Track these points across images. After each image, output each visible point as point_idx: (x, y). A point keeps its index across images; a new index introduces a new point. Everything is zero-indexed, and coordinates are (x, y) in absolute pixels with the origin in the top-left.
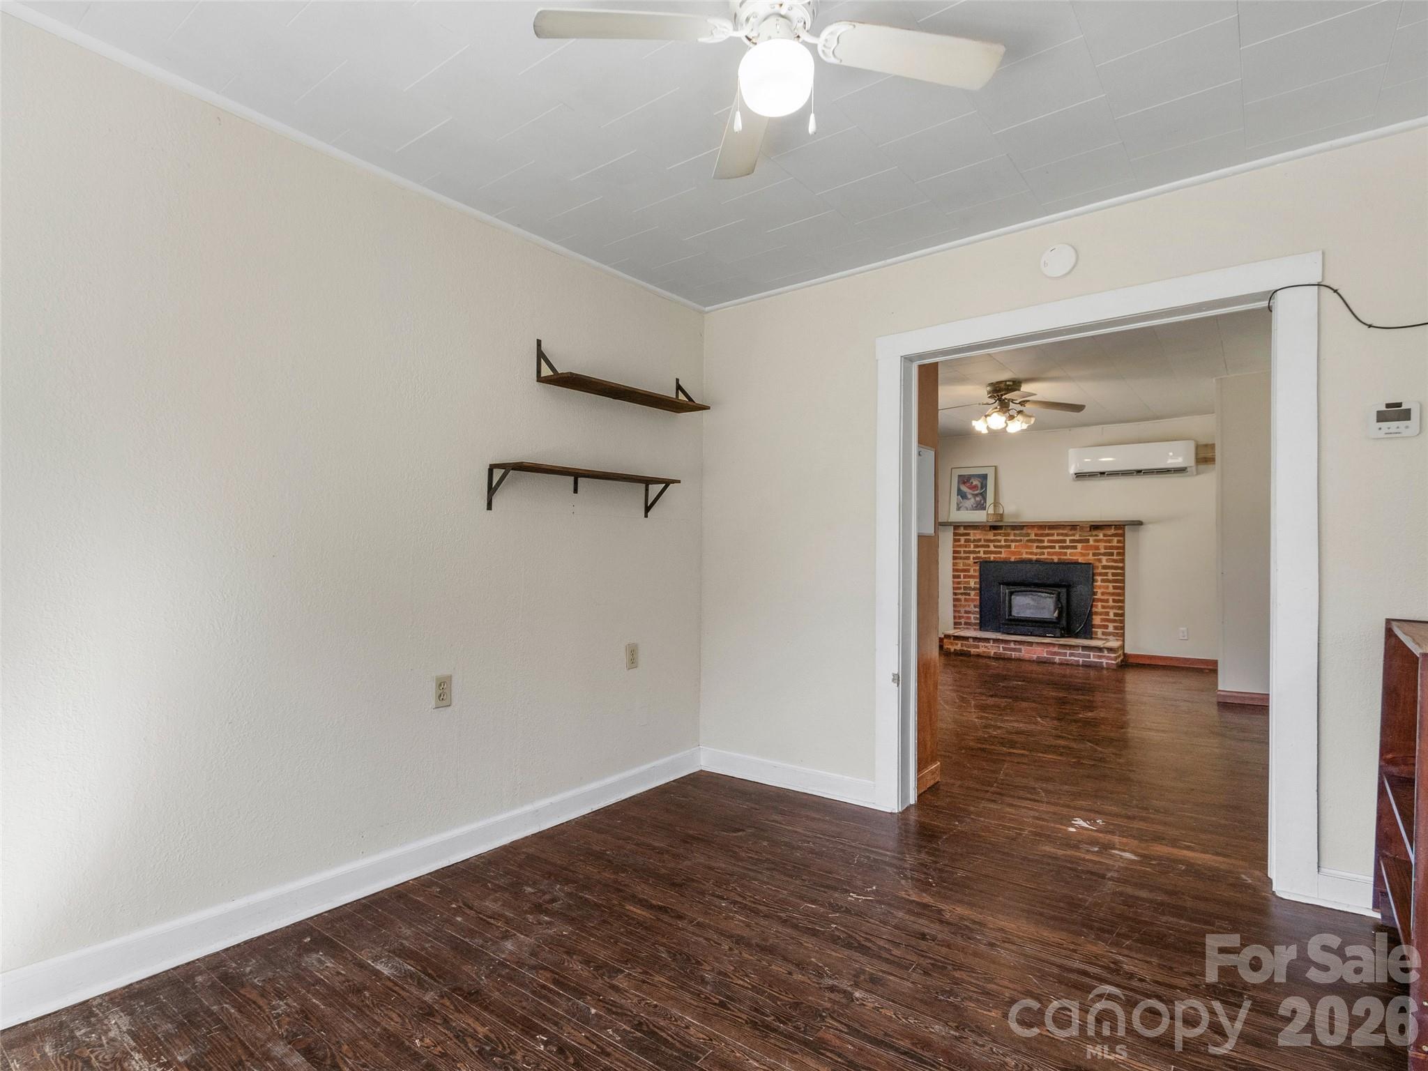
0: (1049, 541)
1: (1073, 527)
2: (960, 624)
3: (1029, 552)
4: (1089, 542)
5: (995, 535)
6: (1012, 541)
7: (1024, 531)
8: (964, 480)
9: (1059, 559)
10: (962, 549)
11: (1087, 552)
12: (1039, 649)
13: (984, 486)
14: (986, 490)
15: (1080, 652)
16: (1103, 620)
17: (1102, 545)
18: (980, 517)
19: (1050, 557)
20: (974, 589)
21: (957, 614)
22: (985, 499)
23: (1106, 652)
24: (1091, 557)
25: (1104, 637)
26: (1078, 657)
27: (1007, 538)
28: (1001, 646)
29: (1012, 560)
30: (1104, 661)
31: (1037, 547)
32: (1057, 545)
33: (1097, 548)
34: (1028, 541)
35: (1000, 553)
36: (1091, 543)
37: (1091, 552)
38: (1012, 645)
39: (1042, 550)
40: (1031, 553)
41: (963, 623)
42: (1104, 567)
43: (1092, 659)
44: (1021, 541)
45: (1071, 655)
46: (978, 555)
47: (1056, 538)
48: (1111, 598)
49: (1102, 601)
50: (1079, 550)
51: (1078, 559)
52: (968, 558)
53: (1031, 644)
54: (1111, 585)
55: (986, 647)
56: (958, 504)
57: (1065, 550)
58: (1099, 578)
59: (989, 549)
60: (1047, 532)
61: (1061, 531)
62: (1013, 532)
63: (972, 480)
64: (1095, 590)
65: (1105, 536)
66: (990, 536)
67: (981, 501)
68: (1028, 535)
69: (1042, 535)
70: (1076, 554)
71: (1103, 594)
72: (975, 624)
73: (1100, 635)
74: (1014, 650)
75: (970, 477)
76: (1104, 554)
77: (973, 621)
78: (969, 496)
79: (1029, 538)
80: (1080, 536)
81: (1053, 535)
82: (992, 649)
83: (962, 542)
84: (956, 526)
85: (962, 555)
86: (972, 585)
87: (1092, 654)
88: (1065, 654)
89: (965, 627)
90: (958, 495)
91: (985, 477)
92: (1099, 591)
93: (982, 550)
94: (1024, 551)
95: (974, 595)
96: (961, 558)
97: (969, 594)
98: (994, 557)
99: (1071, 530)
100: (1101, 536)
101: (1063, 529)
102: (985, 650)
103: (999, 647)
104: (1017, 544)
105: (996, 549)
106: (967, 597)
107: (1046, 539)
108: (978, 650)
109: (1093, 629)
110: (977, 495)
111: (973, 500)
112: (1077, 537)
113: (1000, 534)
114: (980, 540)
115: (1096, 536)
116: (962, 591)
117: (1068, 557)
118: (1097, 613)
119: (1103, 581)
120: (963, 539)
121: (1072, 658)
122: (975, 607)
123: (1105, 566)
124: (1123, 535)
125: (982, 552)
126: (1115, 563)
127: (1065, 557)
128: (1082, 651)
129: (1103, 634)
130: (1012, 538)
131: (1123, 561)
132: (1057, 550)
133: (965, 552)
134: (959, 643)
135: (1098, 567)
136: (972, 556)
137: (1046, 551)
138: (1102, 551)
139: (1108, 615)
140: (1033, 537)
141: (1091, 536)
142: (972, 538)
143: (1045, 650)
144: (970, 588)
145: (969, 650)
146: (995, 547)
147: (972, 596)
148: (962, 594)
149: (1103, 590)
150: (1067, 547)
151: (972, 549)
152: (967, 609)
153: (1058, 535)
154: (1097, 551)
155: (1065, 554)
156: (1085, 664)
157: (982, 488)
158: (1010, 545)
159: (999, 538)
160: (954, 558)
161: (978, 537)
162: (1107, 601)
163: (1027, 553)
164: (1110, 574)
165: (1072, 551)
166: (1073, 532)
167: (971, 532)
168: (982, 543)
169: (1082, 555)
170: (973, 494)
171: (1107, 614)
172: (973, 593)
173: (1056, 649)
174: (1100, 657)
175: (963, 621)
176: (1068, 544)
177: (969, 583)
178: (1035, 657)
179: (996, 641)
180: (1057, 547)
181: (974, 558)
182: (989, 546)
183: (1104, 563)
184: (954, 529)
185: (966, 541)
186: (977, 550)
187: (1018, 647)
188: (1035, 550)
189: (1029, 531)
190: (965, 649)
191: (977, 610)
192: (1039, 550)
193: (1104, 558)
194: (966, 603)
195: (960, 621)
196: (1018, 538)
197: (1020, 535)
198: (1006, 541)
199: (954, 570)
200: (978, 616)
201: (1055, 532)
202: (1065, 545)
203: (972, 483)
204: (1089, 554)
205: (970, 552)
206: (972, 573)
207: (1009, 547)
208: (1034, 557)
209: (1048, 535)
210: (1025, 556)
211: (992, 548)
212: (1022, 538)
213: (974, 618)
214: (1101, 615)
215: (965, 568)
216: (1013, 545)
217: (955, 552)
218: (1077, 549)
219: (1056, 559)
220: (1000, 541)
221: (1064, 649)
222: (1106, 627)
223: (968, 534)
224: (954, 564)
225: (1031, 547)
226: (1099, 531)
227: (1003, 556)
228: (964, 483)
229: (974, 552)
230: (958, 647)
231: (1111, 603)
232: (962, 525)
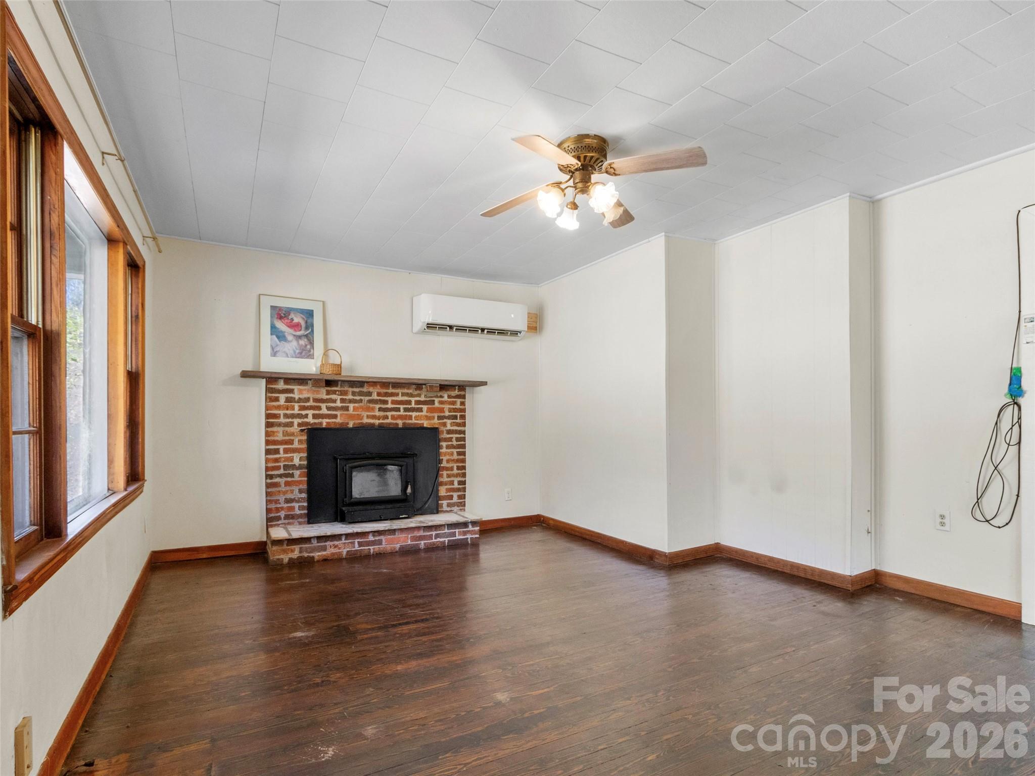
0: (393, 402)
1: (419, 385)
2: (279, 518)
3: (371, 416)
4: (434, 404)
5: (328, 393)
6: (350, 401)
7: (365, 389)
8: (280, 314)
9: (404, 424)
10: (282, 412)
11: (432, 415)
12: (403, 536)
13: (310, 326)
14: (312, 331)
15: (446, 531)
16: (448, 490)
17: (447, 407)
18: (310, 367)
19: (395, 422)
20: (300, 467)
21: (273, 506)
22: (311, 343)
23: (470, 526)
24: (436, 421)
25: (449, 509)
26: (444, 537)
27: (344, 397)
28: (356, 541)
29: (351, 426)
30: (469, 536)
31: (380, 409)
32: (402, 407)
33: (442, 410)
34: (370, 401)
35: (335, 416)
36: (437, 405)
37: (436, 415)
38: (371, 538)
39: (386, 413)
40: (374, 417)
41: (283, 516)
42: (449, 432)
43: (458, 537)
44: (361, 401)
45: (437, 536)
46: (306, 420)
47: (400, 398)
48: (455, 466)
49: (447, 469)
50: (424, 413)
51: (423, 424)
52: (290, 425)
53: (392, 532)
54: (455, 451)
55: (336, 546)
56: (273, 349)
57: (410, 413)
58: (444, 444)
59: (321, 412)
60: (391, 390)
61: (406, 391)
62: (351, 390)
63: (292, 316)
64: (441, 458)
65: (449, 397)
66: (323, 394)
67: (306, 345)
68: (370, 394)
69: (386, 395)
70: (422, 418)
71: (448, 461)
72: (300, 516)
73: (445, 508)
74: (373, 543)
75: (289, 311)
76: (449, 418)
77: (298, 512)
78: (290, 338)
79: (370, 398)
80: (425, 396)
81: (397, 395)
82: (343, 548)
83: (282, 401)
84: (271, 379)
85: (282, 420)
86: (297, 461)
87: (457, 531)
88: (430, 537)
89: (286, 521)
90: (271, 334)
91: (309, 314)
92: (445, 458)
93: (310, 413)
94: (365, 414)
95: (300, 476)
96: (279, 425)
97: (292, 475)
98: (327, 423)
99: (416, 389)
100: (446, 398)
101: (408, 388)
102: (333, 550)
103: (353, 543)
104: (356, 405)
105: (329, 412)
106: (289, 479)
107: (390, 399)
108: (324, 553)
109: (440, 502)
110: (300, 337)
111: (294, 343)
112: (422, 398)
113: (334, 392)
114: (307, 400)
115: (441, 397)
116: (282, 471)
117: (414, 421)
118: (442, 484)
119: (448, 447)
120: (282, 397)
121: (438, 540)
122: (301, 491)
123: (450, 430)
124: (464, 397)
125: (310, 416)
126: (458, 426)
127: (410, 421)
128: (448, 529)
129: (449, 505)
130: (350, 397)
131: (464, 425)
132: (402, 413)
133: (286, 416)
134: (297, 548)
135: (443, 432)
136: (296, 421)
137: (389, 414)
138: (447, 414)
139: (453, 485)
140: (375, 396)
141: (437, 397)
142: (296, 396)
143: (409, 536)
144: (294, 467)
145: (312, 555)
146: (328, 408)
147: (296, 478)
148: (281, 476)
149: (448, 457)
150: (413, 410)
151: (296, 411)
152: (289, 496)
153: (403, 395)
154: (442, 414)
155: (410, 417)
156: (450, 544)
157: (307, 328)
158: (348, 407)
159: (333, 397)
160: (268, 425)
161: (305, 395)
162: (452, 469)
163: (368, 417)
164: (454, 439)
165: (418, 414)
166: (418, 392)
167: (296, 388)
168: (311, 403)
169: (428, 418)
170: (294, 335)
171: (452, 483)
172: (297, 473)
173: (421, 533)
174: (465, 533)
175: (282, 514)
176: (413, 405)
177: (292, 459)
178: (398, 546)
179: (348, 536)
180: (402, 410)
181: (299, 425)
182: (319, 408)
183: (449, 427)
184: (268, 382)
185: (288, 400)
186: (304, 412)
187: (377, 538)
188: (377, 413)
189: (371, 389)
190: (306, 555)
191: (304, 495)
192: (382, 414)
193: (449, 422)
194: (288, 488)
195: (278, 514)
196: (358, 398)
197: (361, 394)
198: (343, 401)
199: (268, 443)
200: (305, 504)
201: (399, 391)
202: (409, 406)
203: (292, 320)
204: (434, 418)
205: (293, 416)
206: (296, 445)
207: (347, 409)
208: (377, 422)
209: (392, 395)
210: (366, 421)
211: (324, 411)
212: (362, 398)
213: (299, 508)
214: (446, 485)
215: (287, 438)
216: (351, 406)
217: (268, 416)
218: (422, 411)
219: (400, 423)
220: (335, 401)
221: (429, 532)
222: (451, 497)
223: (292, 391)
224: (267, 434)
225: (373, 409)
226: (444, 392)
227: (338, 420)
228: (280, 318)
229: (299, 416)
230: (295, 554)
231: (455, 471)
232: (281, 378)
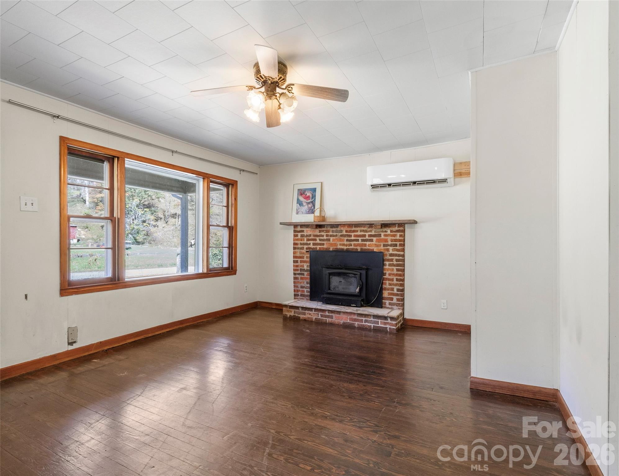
0: (355, 236)
1: (371, 225)
2: (298, 295)
3: (342, 244)
4: (381, 236)
5: (320, 231)
6: (331, 236)
7: (339, 229)
8: (302, 192)
9: (361, 249)
10: (299, 242)
11: (380, 243)
12: (344, 316)
13: (314, 196)
14: (315, 199)
15: (372, 319)
16: (390, 294)
17: (389, 238)
18: (309, 218)
19: (355, 248)
20: (307, 271)
21: (296, 289)
22: (314, 206)
23: (389, 320)
24: (382, 247)
25: (390, 307)
26: (370, 323)
27: (328, 234)
28: (320, 313)
29: (331, 249)
30: (388, 326)
31: (347, 240)
32: (360, 239)
33: (386, 241)
34: (342, 236)
35: (323, 244)
36: (383, 237)
37: (382, 244)
38: (327, 314)
39: (350, 243)
40: (344, 245)
41: (300, 295)
42: (391, 255)
43: (380, 325)
44: (336, 235)
45: (366, 321)
46: (309, 246)
47: (359, 233)
48: (395, 278)
49: (389, 280)
50: (374, 242)
51: (373, 249)
52: (302, 248)
53: (339, 313)
54: (395, 268)
55: (310, 314)
56: (297, 210)
57: (365, 243)
58: (387, 263)
59: (316, 242)
60: (353, 229)
61: (363, 229)
62: (331, 229)
63: (306, 193)
64: (385, 272)
65: (391, 231)
66: (317, 232)
67: (312, 207)
68: (341, 231)
69: (350, 231)
70: (373, 246)
71: (390, 275)
72: (307, 296)
73: (387, 305)
74: (328, 317)
75: (305, 190)
76: (391, 245)
77: (306, 294)
78: (304, 204)
79: (342, 234)
80: (375, 232)
81: (357, 231)
82: (314, 316)
83: (299, 237)
84: (296, 226)
85: (299, 246)
86: (305, 267)
87: (380, 321)
88: (362, 321)
89: (301, 297)
90: (297, 203)
91: (314, 190)
92: (387, 273)
93: (312, 242)
94: (339, 243)
95: (307, 275)
96: (298, 248)
97: (303, 274)
98: (319, 248)
99: (369, 228)
100: (389, 232)
101: (364, 227)
102: (309, 316)
103: (318, 314)
104: (334, 238)
105: (320, 242)
106: (302, 276)
107: (353, 234)
108: (304, 316)
109: (383, 301)
110: (309, 203)
111: (306, 207)
112: (373, 233)
113: (323, 231)
114: (310, 235)
115: (386, 232)
116: (299, 272)
117: (367, 247)
118: (385, 289)
119: (390, 265)
120: (299, 234)
121: (367, 324)
122: (307, 283)
123: (392, 254)
124: (404, 231)
125: (312, 244)
126: (398, 251)
127: (365, 248)
128: (373, 318)
129: (390, 304)
130: (331, 233)
131: (403, 250)
132: (360, 242)
133: (301, 244)
134: (293, 310)
135: (386, 255)
136: (305, 247)
137: (353, 243)
138: (390, 243)
139: (393, 291)
140: (344, 233)
141: (383, 232)
142: (305, 234)
143: (349, 317)
144: (304, 270)
145: (299, 316)
146: (320, 240)
147: (305, 276)
148: (299, 274)
149: (390, 272)
150: (366, 240)
151: (305, 242)
152: (302, 285)
153: (361, 231)
154: (386, 243)
155: (365, 245)
156: (375, 328)
157: (312, 198)
158: (330, 239)
159: (322, 233)
160: (294, 248)
161: (309, 233)
162: (392, 280)
163: (340, 244)
164: (394, 260)
165: (370, 243)
166: (370, 229)
167: (305, 229)
168: (312, 237)
169: (377, 246)
170: (306, 202)
171: (393, 289)
172: (306, 273)
173: (356, 317)
174: (385, 324)
175: (299, 293)
176: (367, 238)
177: (303, 266)
178: (342, 322)
179: (316, 310)
180: (360, 241)
181: (307, 249)
182: (316, 240)
183: (391, 252)
184: (294, 227)
185: (302, 236)
186: (309, 242)
187: (330, 314)
188: (346, 243)
189: (342, 229)
190: (297, 315)
191: (309, 285)
192: (348, 243)
193: (391, 248)
194: (302, 281)
195: (298, 293)
196: (335, 234)
197: (337, 232)
198: (327, 236)
199: (294, 257)
200: (309, 290)
201: (359, 229)
202: (365, 238)
203: (306, 194)
204: (380, 245)
205: (304, 244)
206: (305, 259)
207: (329, 240)
208: (345, 248)
209: (354, 231)
210: (339, 247)
211: (318, 241)
212: (337, 234)
213: (307, 291)
214: (388, 290)
215: (301, 255)
216: (331, 238)
217: (295, 244)
218: (373, 241)
219: (359, 249)
220: (323, 236)
221: (361, 317)
222: (392, 299)
223: (303, 231)
224: (294, 253)
225: (343, 240)
226: (388, 228)
227: (325, 246)
228: (301, 194)
229: (307, 244)
230: (292, 314)
231: (395, 282)
232: (299, 225)
